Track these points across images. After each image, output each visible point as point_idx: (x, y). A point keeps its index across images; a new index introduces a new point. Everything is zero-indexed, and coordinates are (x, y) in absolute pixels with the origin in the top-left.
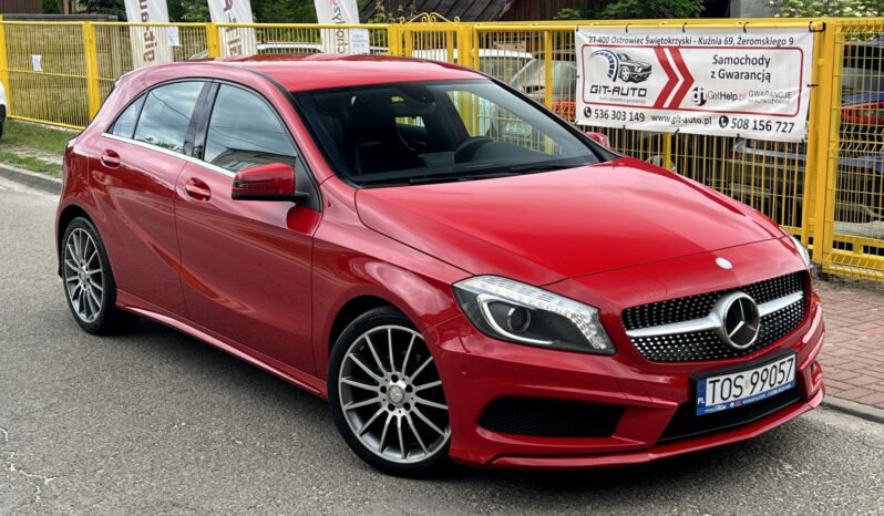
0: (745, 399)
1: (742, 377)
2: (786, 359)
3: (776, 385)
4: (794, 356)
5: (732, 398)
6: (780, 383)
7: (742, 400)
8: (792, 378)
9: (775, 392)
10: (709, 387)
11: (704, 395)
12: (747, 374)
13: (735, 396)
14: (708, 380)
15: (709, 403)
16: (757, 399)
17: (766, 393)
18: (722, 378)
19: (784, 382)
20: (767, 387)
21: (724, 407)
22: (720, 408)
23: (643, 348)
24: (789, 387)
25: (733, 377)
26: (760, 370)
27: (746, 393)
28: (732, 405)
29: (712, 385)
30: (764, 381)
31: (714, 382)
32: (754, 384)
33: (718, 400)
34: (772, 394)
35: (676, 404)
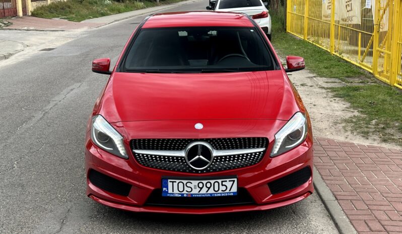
0: (194, 194)
1: (191, 183)
2: (228, 180)
3: (220, 191)
4: (236, 180)
5: (185, 192)
6: (222, 191)
7: (192, 194)
8: (235, 189)
9: (219, 195)
10: (170, 184)
11: (167, 187)
12: (195, 183)
13: (187, 191)
14: (169, 180)
15: (170, 191)
16: (203, 195)
17: (211, 194)
18: (178, 181)
19: (228, 191)
20: (211, 191)
21: (180, 196)
22: (177, 195)
23: (140, 158)
24: (232, 194)
25: (185, 182)
26: (205, 182)
27: (195, 191)
28: (185, 195)
29: (171, 183)
30: (209, 188)
31: (173, 182)
32: (201, 188)
33: (176, 191)
34: (216, 195)
35: (152, 188)
